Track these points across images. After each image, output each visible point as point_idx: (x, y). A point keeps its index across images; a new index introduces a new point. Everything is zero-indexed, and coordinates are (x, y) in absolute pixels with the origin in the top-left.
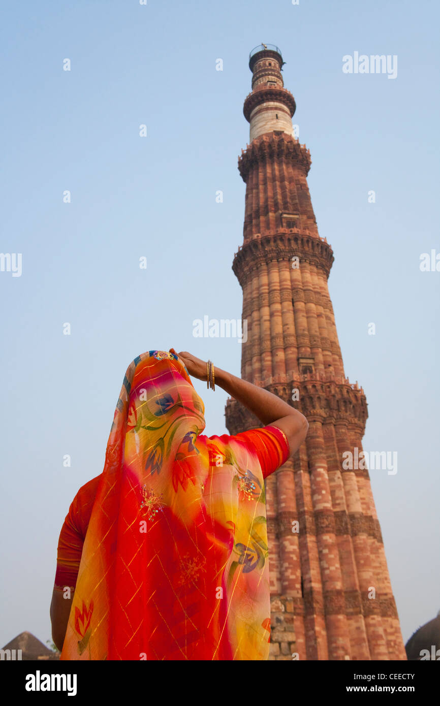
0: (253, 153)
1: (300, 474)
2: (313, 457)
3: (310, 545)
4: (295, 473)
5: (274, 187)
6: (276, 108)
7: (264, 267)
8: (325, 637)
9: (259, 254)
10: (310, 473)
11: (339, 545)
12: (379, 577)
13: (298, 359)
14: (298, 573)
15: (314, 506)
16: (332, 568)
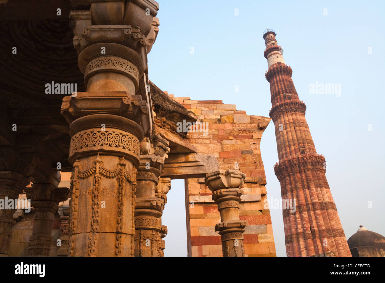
0: (271, 72)
1: (305, 190)
2: (309, 184)
3: (312, 215)
4: (303, 190)
5: (281, 84)
6: (277, 54)
7: (282, 115)
8: (321, 246)
9: (279, 110)
10: (309, 189)
11: (322, 214)
12: (337, 223)
13: (299, 148)
14: (309, 225)
15: (312, 201)
16: (321, 222)
